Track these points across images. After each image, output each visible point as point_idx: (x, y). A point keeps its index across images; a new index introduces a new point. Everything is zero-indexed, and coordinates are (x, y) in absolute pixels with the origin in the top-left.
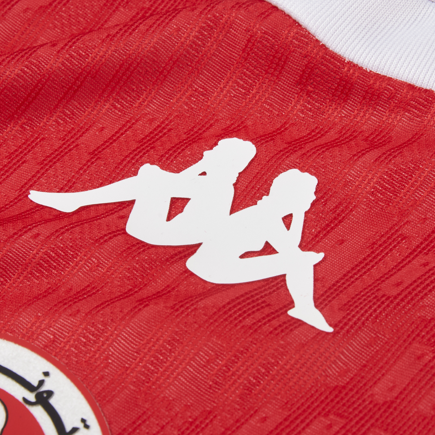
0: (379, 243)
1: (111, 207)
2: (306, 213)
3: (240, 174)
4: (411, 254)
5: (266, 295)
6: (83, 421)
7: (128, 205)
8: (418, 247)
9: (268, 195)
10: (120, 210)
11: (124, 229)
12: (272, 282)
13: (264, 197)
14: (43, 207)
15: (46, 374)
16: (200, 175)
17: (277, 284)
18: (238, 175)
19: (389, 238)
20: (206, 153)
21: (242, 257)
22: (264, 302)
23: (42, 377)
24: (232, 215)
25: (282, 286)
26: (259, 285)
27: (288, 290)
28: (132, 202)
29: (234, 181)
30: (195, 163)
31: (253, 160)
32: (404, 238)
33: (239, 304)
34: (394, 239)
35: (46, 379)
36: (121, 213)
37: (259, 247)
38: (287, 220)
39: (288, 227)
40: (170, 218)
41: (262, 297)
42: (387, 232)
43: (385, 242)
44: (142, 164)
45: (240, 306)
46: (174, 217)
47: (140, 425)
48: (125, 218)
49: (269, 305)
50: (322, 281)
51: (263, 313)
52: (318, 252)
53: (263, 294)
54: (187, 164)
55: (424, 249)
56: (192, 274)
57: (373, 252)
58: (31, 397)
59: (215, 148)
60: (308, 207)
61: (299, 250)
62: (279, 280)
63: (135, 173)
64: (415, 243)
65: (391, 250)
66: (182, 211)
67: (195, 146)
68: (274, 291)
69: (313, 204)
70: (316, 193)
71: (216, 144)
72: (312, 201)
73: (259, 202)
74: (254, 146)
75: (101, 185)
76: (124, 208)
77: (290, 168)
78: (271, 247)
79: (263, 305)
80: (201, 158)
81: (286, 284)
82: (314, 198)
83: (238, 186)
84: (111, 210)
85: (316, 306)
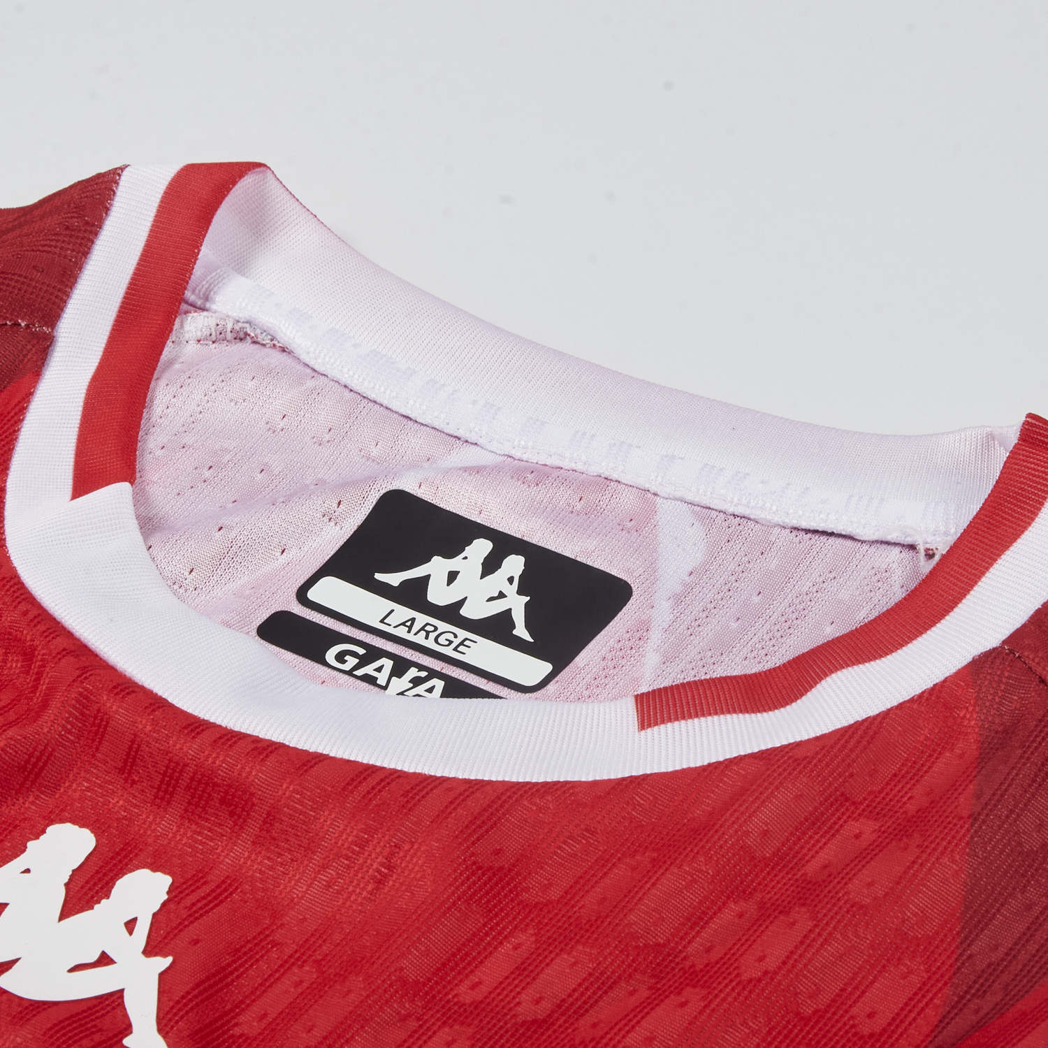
0: (244, 950)
2: (155, 915)
3: (73, 871)
4: (281, 966)
5: (97, 1018)
8: (291, 957)
9: (108, 898)
12: (107, 999)
13: (104, 901)
16: (23, 872)
17: (113, 1002)
18: (71, 873)
19: (256, 945)
20: (30, 844)
21: (71, 970)
22: (95, 1026)
24: (61, 922)
25: (119, 1005)
26: (90, 1004)
27: (125, 1009)
29: (67, 881)
30: (15, 858)
31: (91, 854)
32: (276, 945)
33: (63, 1028)
34: (263, 947)
37: (94, 957)
38: (130, 925)
39: (131, 932)
41: (92, 1020)
42: (255, 938)
43: (251, 950)
45: (64, 1031)
49: (100, 1030)
50: (169, 992)
51: (92, 1040)
52: (165, 956)
53: (93, 1017)
55: (298, 959)
57: (234, 962)
59: (42, 837)
60: (157, 907)
61: (142, 956)
62: (115, 997)
64: (288, 951)
65: (257, 961)
67: (16, 834)
68: (108, 1012)
69: (164, 904)
70: (168, 893)
71: (43, 832)
72: (162, 901)
73: (96, 907)
74: (93, 835)
77: (138, 868)
78: (108, 957)
79: (93, 1030)
80: (24, 851)
81: (123, 1002)
82: (166, 897)
85: (160, 1031)
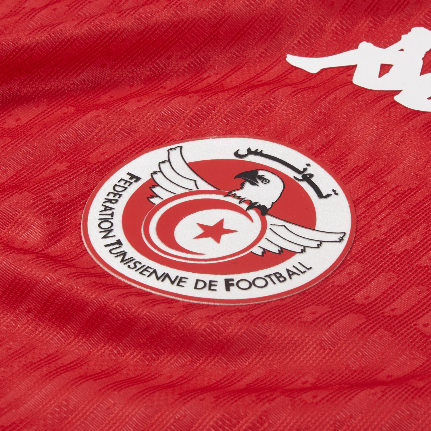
1: (342, 69)
6: (334, 191)
7: (352, 68)
10: (347, 71)
11: (352, 82)
14: (296, 68)
15: (308, 165)
16: (400, 50)
20: (403, 36)
23: (306, 167)
24: (422, 76)
28: (355, 66)
35: (308, 167)
36: (348, 73)
40: (380, 76)
44: (361, 42)
46: (383, 75)
47: (370, 195)
48: (352, 75)
54: (391, 43)
56: (398, 104)
58: (300, 177)
59: (409, 33)
63: (356, 47)
66: (388, 72)
75: (334, 54)
76: (350, 69)
80: (400, 40)
83: (425, 60)
84: (342, 71)
